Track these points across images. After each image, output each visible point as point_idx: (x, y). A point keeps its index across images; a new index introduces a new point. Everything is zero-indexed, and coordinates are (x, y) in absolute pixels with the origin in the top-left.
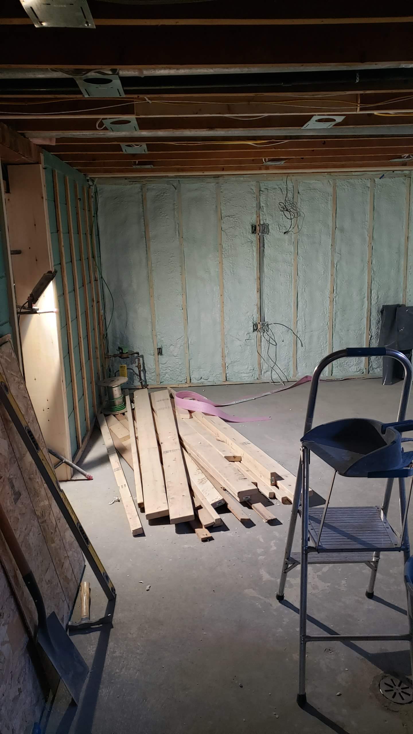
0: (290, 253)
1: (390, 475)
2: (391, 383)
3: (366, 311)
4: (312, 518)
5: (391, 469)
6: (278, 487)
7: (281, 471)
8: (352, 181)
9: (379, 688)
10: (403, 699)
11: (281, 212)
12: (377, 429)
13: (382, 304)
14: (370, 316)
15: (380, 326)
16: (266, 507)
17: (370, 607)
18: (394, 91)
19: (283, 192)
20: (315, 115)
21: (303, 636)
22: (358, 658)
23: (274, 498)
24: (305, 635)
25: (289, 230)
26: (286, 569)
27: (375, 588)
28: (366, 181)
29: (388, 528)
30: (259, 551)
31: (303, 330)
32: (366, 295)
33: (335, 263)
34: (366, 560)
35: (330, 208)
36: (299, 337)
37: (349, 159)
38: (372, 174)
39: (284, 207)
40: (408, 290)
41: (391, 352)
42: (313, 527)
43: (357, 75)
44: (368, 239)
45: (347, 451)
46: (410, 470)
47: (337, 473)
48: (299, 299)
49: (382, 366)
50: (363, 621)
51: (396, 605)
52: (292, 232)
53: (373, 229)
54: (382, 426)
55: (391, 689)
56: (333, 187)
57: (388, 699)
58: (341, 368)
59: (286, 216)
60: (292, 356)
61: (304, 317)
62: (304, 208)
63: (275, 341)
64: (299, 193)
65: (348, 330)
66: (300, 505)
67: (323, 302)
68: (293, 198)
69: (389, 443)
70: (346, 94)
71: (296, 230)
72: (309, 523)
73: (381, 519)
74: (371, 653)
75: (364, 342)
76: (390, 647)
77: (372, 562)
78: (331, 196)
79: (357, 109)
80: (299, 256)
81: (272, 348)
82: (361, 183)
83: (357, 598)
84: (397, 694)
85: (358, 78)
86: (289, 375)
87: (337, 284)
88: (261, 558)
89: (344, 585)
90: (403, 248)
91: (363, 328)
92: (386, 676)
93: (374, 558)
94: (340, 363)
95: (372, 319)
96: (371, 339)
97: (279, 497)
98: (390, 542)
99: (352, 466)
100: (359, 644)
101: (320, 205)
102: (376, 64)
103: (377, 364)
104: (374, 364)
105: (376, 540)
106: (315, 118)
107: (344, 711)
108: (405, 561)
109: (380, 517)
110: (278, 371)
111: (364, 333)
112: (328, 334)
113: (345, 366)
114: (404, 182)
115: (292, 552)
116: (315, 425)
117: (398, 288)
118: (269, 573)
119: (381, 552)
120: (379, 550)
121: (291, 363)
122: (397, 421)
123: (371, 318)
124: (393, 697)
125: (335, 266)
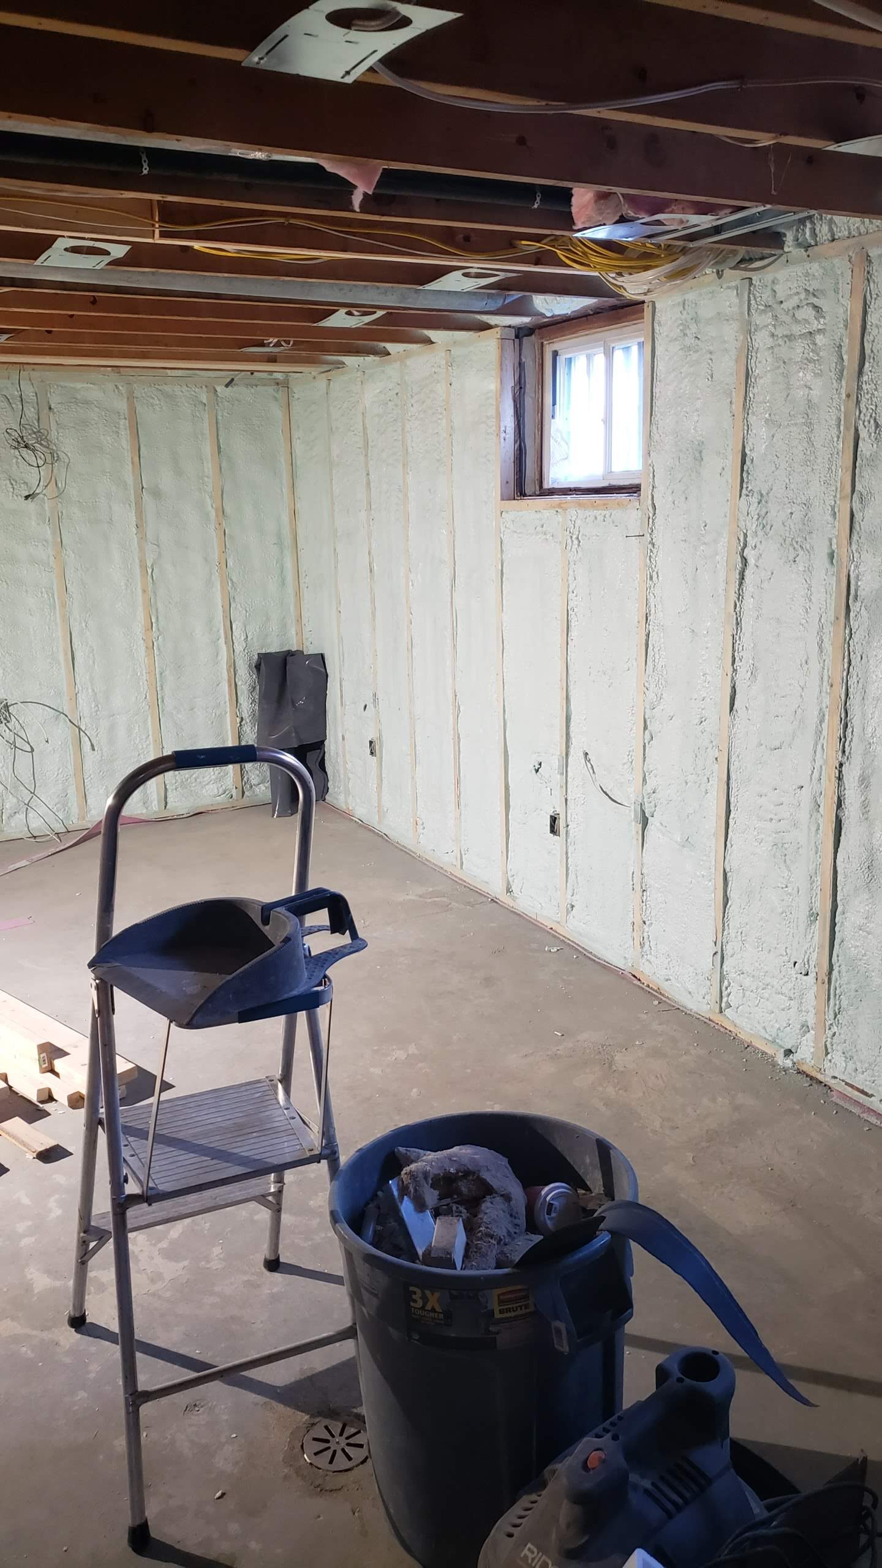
0: (44, 543)
1: (288, 1007)
2: (290, 812)
3: (225, 667)
4: (130, 1131)
5: (286, 996)
6: (57, 1074)
7: (61, 1037)
8: (167, 389)
9: (301, 1452)
10: (350, 1459)
11: (12, 451)
12: (252, 916)
13: (258, 649)
14: (235, 675)
15: (257, 697)
16: (32, 1124)
17: (275, 1290)
18: (226, 204)
19: (14, 406)
20: (63, 236)
21: (131, 1395)
22: (256, 1404)
23: (51, 1099)
24: (137, 1391)
25: (37, 492)
26: (85, 1254)
27: (280, 1246)
28: (197, 390)
29: (294, 1118)
30: (21, 1227)
31: (91, 714)
32: (222, 632)
33: (149, 565)
34: (257, 1194)
35: (125, 446)
36: (83, 729)
37: (156, 341)
38: (209, 375)
39: (19, 439)
40: (304, 621)
41: (267, 753)
42: (134, 1150)
43: (144, 158)
44: (213, 513)
45: (193, 973)
46: (323, 991)
47: (173, 1025)
48: (76, 644)
49: (269, 779)
50: (262, 1322)
51: (326, 1271)
52: (45, 495)
53: (222, 495)
54: (262, 909)
55: (325, 1445)
56: (128, 398)
57: (320, 1469)
58: (185, 790)
59: (27, 459)
60: (72, 773)
61: (92, 685)
62: (67, 444)
63: (29, 744)
64: (50, 408)
65: (192, 709)
66: (102, 1107)
67: (131, 650)
68: (38, 420)
69: (277, 941)
70: (124, 196)
71: (51, 490)
72: (123, 1142)
73: (279, 1103)
74: (281, 1385)
75: (227, 732)
76: (318, 1361)
77: (270, 1194)
78: (125, 419)
79: (154, 231)
80: (66, 550)
81: (24, 759)
82: (187, 394)
83: (246, 1278)
84: (339, 1453)
85: (145, 166)
86: (68, 817)
87: (157, 612)
88: (26, 1241)
89: (217, 1256)
90: (286, 532)
91: (222, 703)
92: (313, 1424)
93: (272, 1186)
94: (182, 782)
95: (239, 683)
96: (241, 725)
97: (62, 1095)
98: (298, 1147)
99: (203, 1003)
100: (256, 1374)
101: (102, 437)
102: (178, 140)
103: (258, 776)
104: (253, 777)
105: (268, 1149)
106: (61, 244)
107: (234, 1528)
108: (332, 1179)
109: (276, 1099)
110: (43, 810)
111: (226, 713)
112: (149, 718)
113: (194, 785)
114: (276, 395)
115: (93, 1213)
116: (118, 926)
117: (284, 618)
118: (48, 1272)
119: (287, 1172)
120: (279, 1169)
121: (72, 791)
122: (293, 894)
123: (237, 680)
124: (331, 1462)
125: (150, 571)
